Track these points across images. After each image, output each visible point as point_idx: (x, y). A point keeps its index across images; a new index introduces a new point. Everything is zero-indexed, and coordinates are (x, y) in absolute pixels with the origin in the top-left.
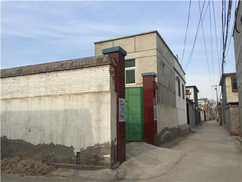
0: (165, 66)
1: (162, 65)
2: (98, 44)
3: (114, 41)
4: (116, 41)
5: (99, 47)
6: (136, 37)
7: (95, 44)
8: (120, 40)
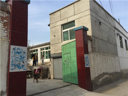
0: (102, 24)
1: (98, 23)
2: (51, 15)
3: (61, 10)
4: (62, 10)
5: (52, 16)
6: (75, 4)
7: (50, 15)
8: (64, 9)
